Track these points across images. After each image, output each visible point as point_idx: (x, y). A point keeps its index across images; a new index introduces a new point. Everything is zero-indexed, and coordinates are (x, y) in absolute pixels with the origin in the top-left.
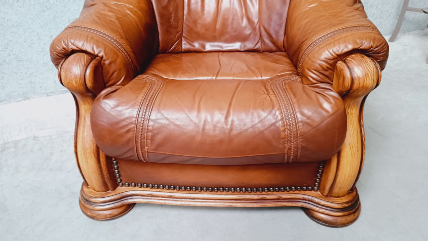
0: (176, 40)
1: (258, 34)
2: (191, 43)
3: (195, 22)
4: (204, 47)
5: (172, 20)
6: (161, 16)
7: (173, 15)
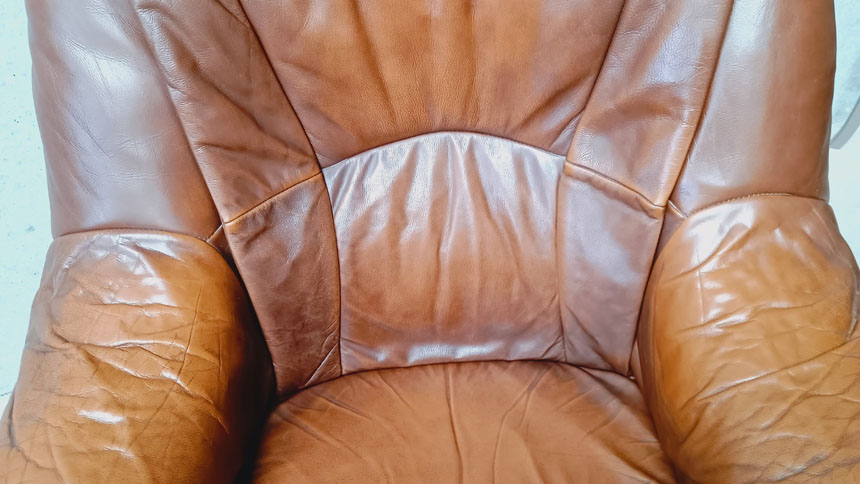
0: (323, 355)
1: (555, 328)
2: (367, 351)
3: (376, 301)
4: (404, 357)
5: (307, 313)
6: (277, 312)
7: (309, 299)
